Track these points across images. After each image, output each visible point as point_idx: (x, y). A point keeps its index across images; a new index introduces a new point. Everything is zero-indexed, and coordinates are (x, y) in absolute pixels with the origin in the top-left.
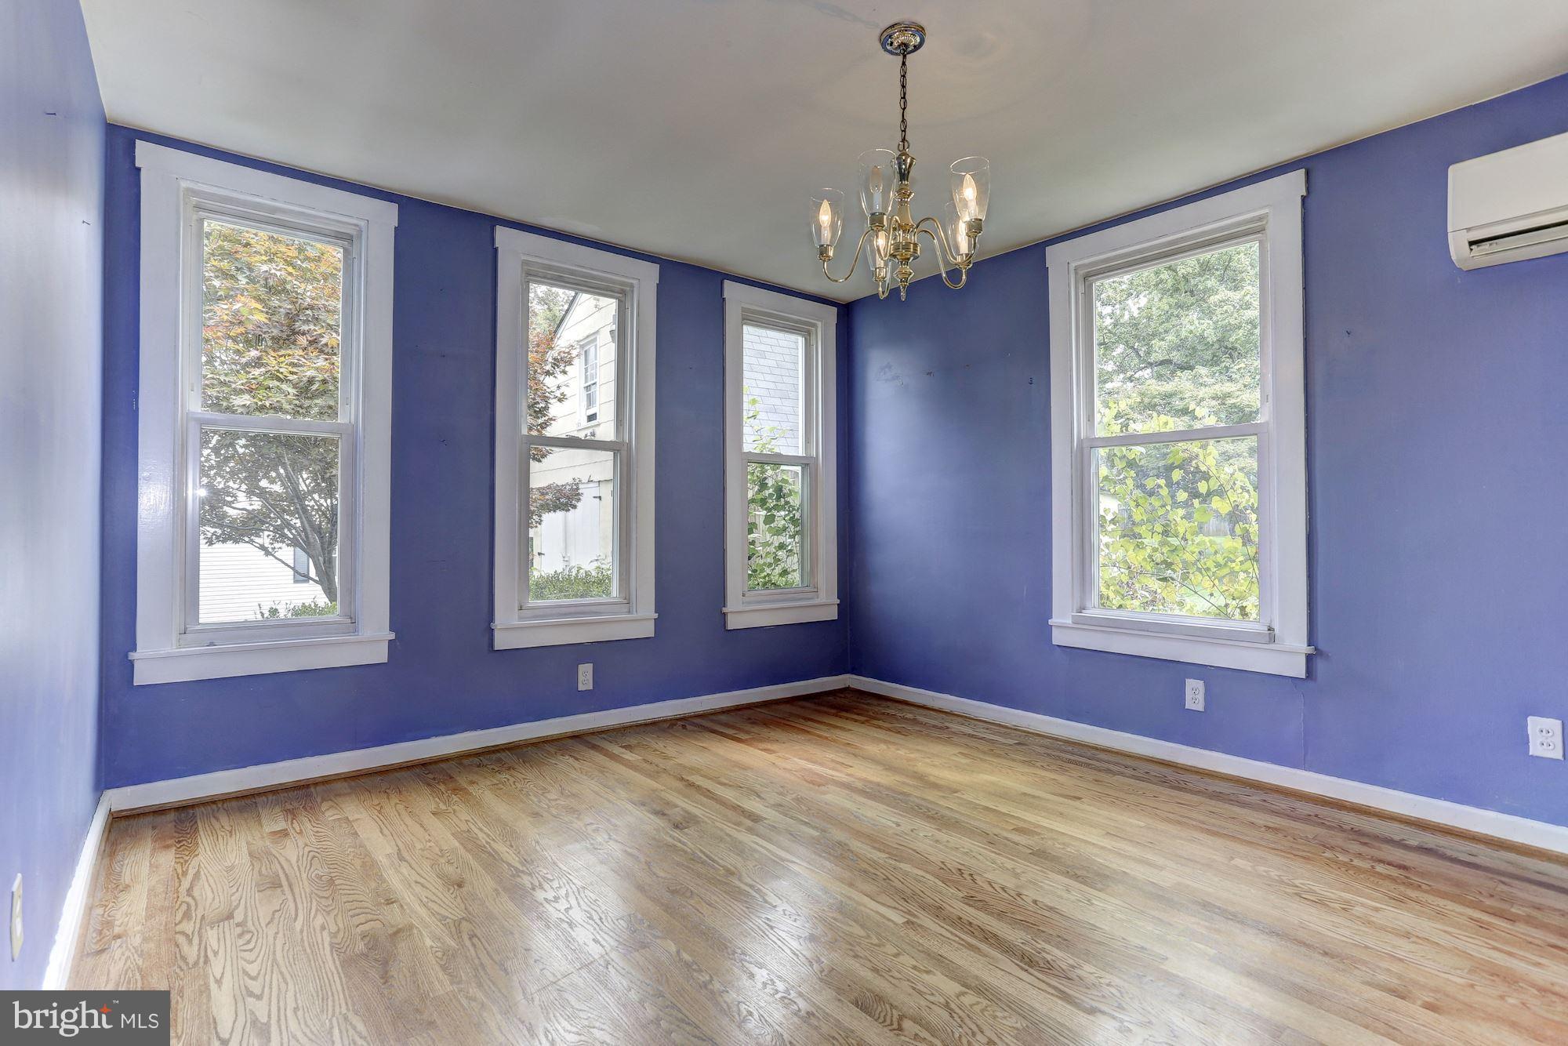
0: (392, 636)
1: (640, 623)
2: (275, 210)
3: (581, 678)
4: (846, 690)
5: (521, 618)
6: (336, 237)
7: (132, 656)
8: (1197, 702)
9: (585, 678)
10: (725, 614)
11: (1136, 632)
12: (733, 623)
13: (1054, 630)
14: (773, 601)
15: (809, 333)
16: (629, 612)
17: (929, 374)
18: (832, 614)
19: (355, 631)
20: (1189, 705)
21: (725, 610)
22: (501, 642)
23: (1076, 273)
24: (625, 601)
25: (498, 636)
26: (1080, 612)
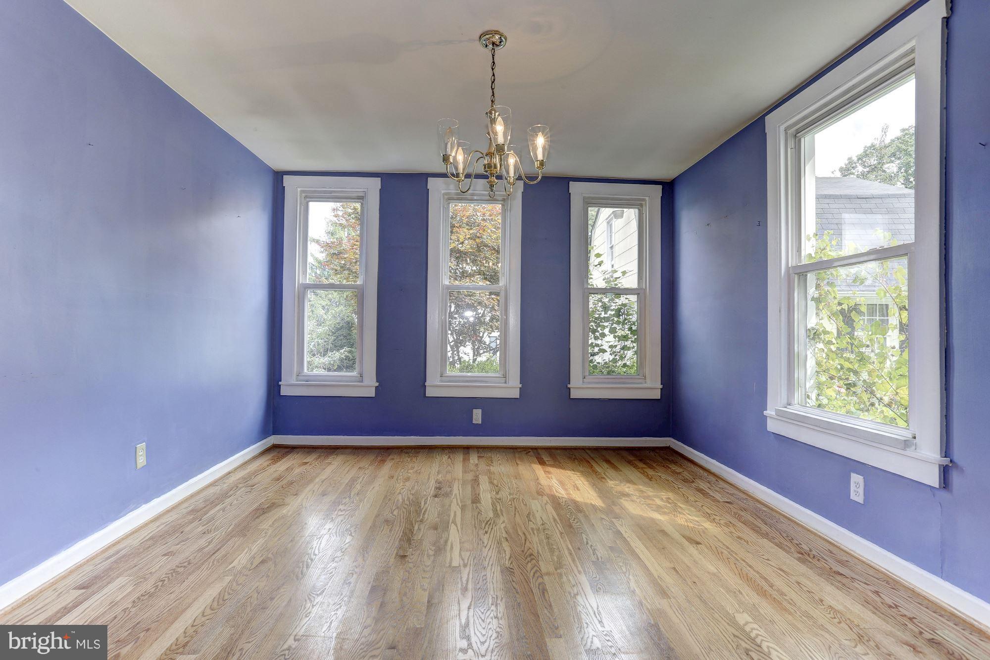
0: (377, 384)
1: (511, 389)
2: (331, 192)
3: (474, 417)
4: (668, 449)
5: (442, 381)
6: (358, 199)
7: (280, 383)
8: (858, 495)
9: (477, 416)
10: (569, 389)
11: (811, 427)
12: (575, 394)
13: (769, 420)
14: (609, 383)
15: (641, 205)
16: (506, 383)
17: (708, 225)
18: (657, 395)
19: (362, 381)
20: (853, 497)
21: (569, 386)
22: (430, 393)
23: (786, 133)
24: (503, 376)
25: (428, 389)
26: (786, 407)
